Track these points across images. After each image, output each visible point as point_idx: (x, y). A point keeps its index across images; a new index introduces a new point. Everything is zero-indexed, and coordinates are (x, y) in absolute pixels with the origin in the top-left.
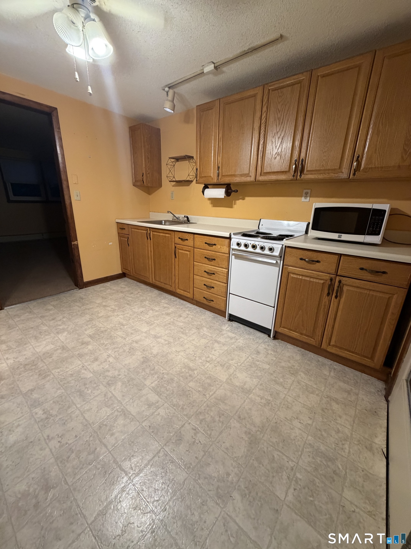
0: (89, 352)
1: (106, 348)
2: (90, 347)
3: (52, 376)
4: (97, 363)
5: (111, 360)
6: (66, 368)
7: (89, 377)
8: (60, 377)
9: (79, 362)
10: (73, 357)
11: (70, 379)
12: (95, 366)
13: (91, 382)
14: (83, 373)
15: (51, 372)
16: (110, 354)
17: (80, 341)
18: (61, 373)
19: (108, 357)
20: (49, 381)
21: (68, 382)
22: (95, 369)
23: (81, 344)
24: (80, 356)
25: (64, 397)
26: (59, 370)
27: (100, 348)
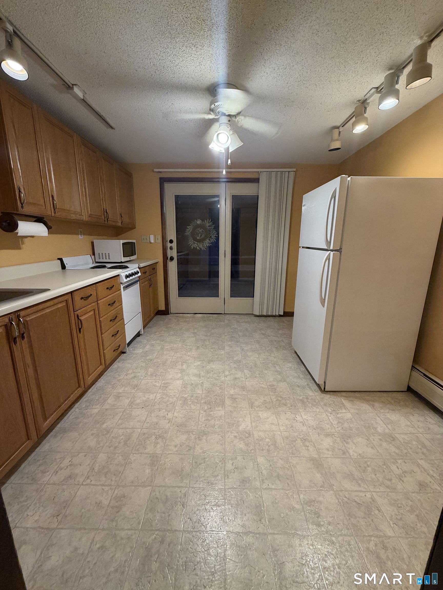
0: (236, 387)
1: (222, 384)
2: (232, 392)
3: (268, 384)
4: (237, 376)
5: (227, 373)
6: (257, 384)
7: (247, 371)
8: (263, 380)
9: (247, 383)
10: (249, 391)
11: (258, 375)
12: (239, 375)
13: (248, 367)
14: (248, 374)
15: (268, 387)
16: (224, 377)
17: (235, 405)
18: (261, 382)
19: (228, 375)
20: (270, 382)
21: (260, 374)
22: (241, 373)
23: (236, 400)
24: (243, 388)
25: (264, 368)
26: (263, 386)
27: (226, 386)
